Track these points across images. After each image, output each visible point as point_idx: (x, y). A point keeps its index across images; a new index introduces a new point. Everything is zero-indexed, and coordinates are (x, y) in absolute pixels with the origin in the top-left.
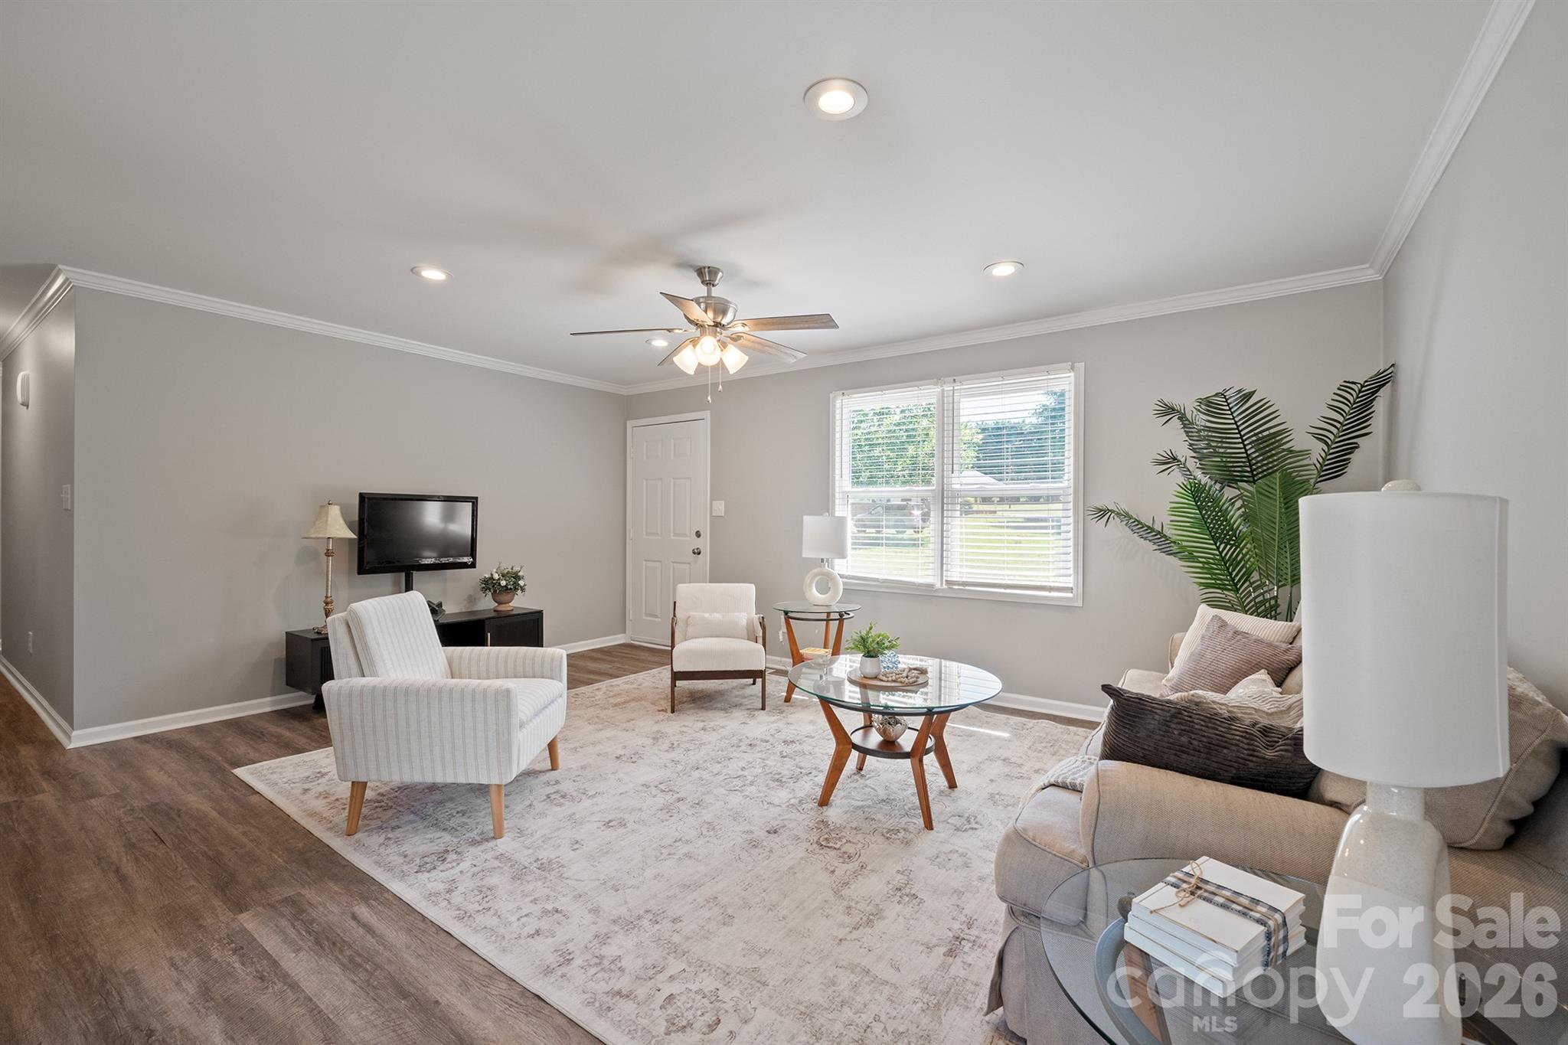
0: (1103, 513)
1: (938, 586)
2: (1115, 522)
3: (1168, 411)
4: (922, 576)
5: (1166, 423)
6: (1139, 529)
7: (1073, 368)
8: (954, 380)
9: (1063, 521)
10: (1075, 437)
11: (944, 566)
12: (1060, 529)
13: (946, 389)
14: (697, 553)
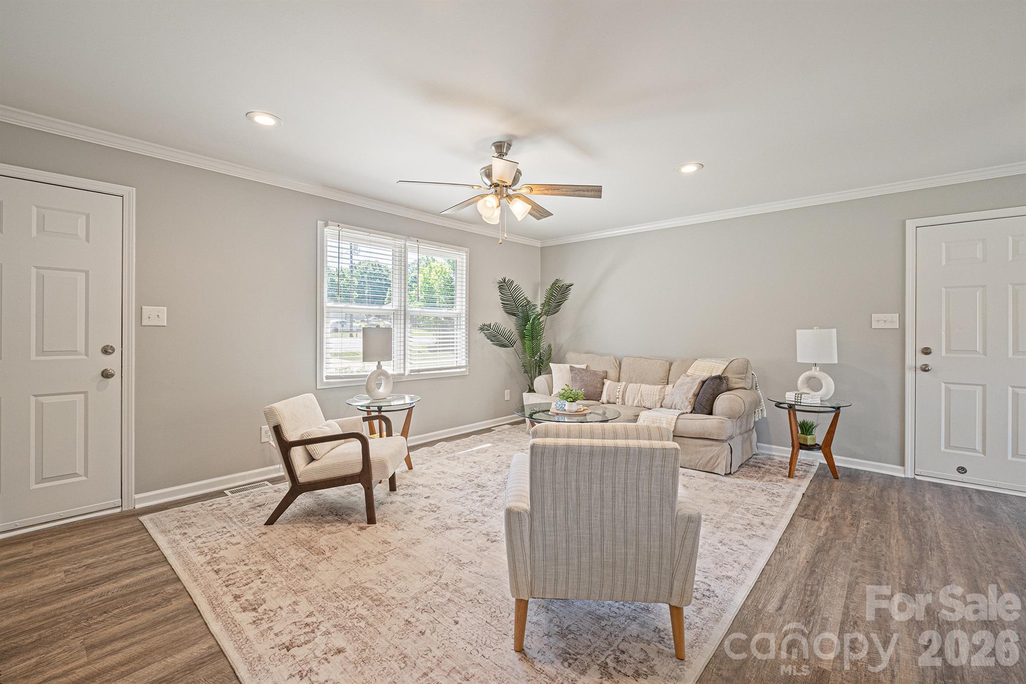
7: (467, 252)
8: (418, 240)
11: (409, 360)
14: (106, 375)
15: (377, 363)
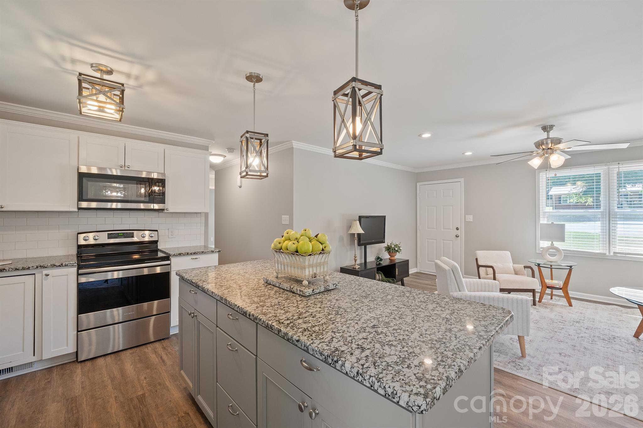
1: (607, 254)
8: (620, 163)
11: (611, 245)
14: (457, 236)
15: (550, 242)
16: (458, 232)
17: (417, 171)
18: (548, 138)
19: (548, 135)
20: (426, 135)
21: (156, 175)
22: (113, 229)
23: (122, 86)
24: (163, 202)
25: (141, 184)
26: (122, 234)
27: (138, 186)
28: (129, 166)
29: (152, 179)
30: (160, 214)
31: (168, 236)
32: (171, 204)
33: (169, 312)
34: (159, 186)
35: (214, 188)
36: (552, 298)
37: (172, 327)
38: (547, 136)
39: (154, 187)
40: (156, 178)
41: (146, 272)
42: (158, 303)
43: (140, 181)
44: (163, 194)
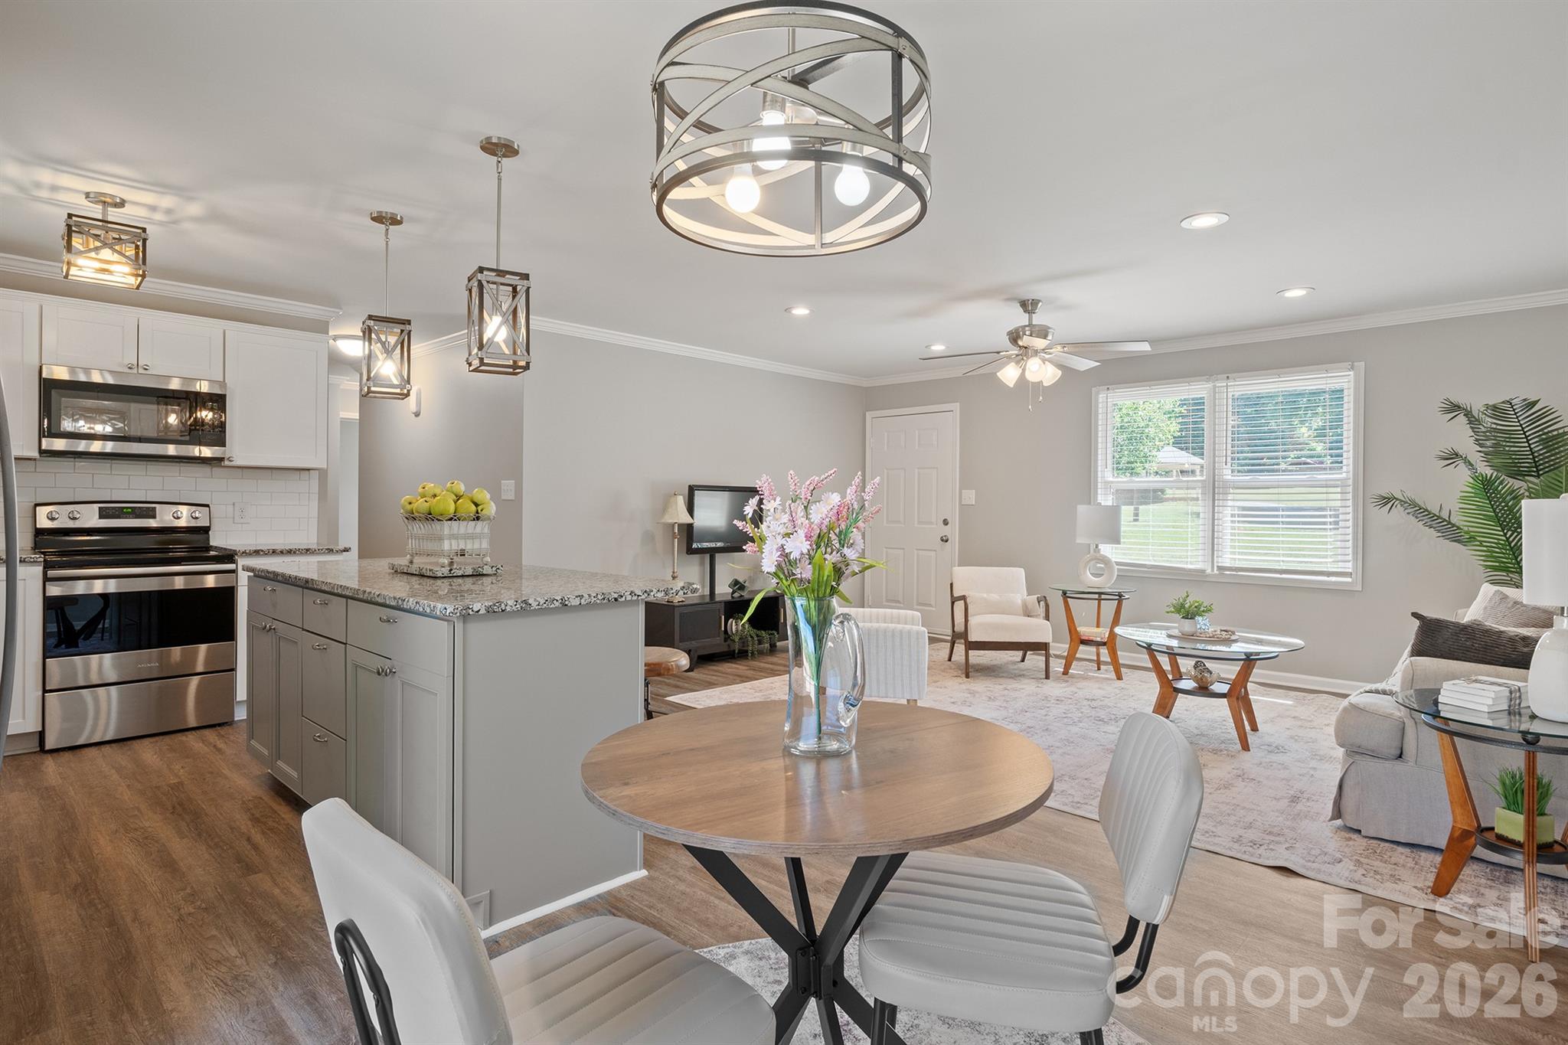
0: (1386, 500)
1: (1209, 571)
2: (1398, 509)
3: (1454, 408)
4: (1191, 563)
5: (1452, 418)
6: (1424, 516)
7: (1352, 368)
8: (1228, 377)
9: (1342, 510)
10: (1354, 431)
11: (1215, 552)
12: (1338, 517)
13: (1218, 385)
14: (944, 540)
16: (946, 531)
17: (865, 383)
18: (1030, 325)
19: (1030, 319)
20: (800, 311)
21: (205, 386)
22: (109, 499)
23: (143, 232)
24: (222, 443)
25: (166, 404)
26: (130, 510)
27: (161, 407)
28: (147, 366)
29: (197, 394)
30: (214, 469)
31: (234, 518)
32: (240, 448)
33: (232, 670)
34: (212, 409)
35: (356, 416)
36: (1099, 669)
37: (239, 702)
38: (1028, 321)
39: (201, 411)
40: (205, 391)
41: (179, 583)
42: (208, 651)
43: (166, 397)
44: (222, 426)
